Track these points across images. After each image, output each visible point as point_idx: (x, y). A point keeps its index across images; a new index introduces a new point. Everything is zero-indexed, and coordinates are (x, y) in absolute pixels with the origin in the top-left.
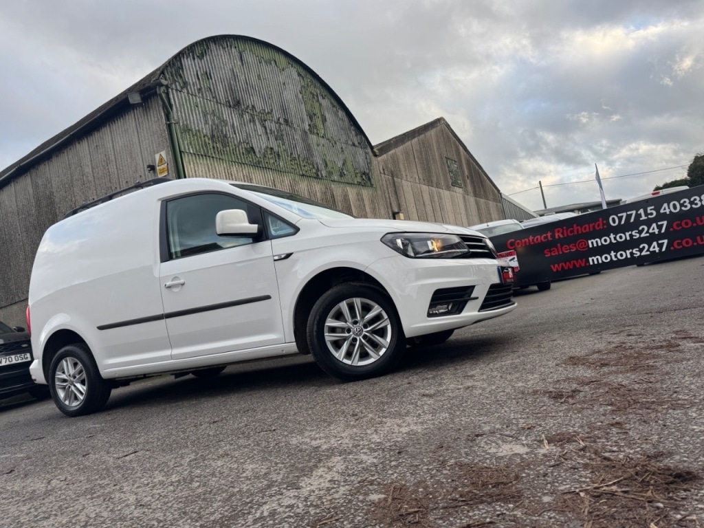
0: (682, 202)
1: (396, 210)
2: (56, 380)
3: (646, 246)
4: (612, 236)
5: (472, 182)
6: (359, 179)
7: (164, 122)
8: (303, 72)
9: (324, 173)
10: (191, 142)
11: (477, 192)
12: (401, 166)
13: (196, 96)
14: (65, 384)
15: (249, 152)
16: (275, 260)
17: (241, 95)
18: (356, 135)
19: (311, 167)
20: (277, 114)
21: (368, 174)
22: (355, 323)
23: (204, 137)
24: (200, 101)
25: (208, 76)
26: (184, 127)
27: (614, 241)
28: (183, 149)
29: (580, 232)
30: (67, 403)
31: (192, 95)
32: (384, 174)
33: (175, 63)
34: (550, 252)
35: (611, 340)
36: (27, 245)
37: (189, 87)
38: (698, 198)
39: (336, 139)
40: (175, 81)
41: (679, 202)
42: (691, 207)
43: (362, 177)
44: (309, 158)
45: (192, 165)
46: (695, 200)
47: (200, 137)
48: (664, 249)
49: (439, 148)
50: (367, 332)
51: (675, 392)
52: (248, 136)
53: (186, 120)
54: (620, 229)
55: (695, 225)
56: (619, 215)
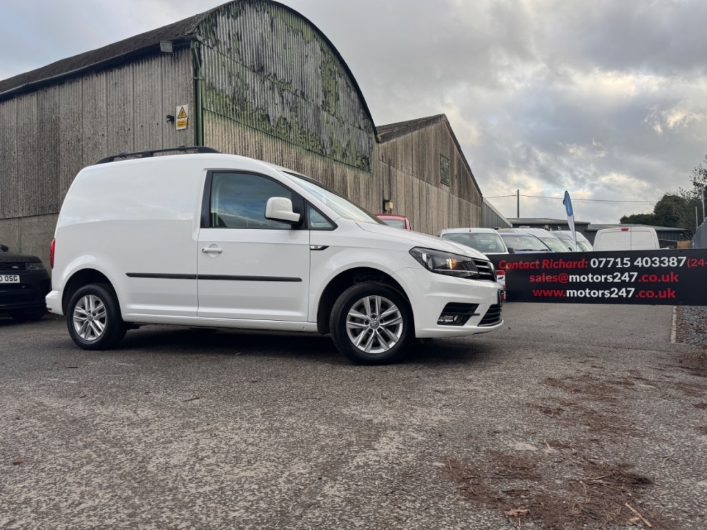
0: (653, 259)
1: (387, 198)
2: (75, 313)
3: (616, 290)
4: (590, 276)
5: (459, 182)
6: (358, 162)
7: (192, 76)
8: (326, 48)
9: (328, 152)
10: (213, 101)
11: (462, 193)
12: (399, 156)
13: (224, 55)
14: (83, 319)
15: (264, 119)
16: (311, 249)
17: (267, 62)
18: (364, 119)
19: (318, 143)
20: (295, 86)
21: (368, 159)
22: (374, 317)
23: (226, 97)
24: (228, 61)
25: (239, 37)
26: (209, 85)
27: (590, 280)
28: (205, 107)
29: (564, 267)
30: (83, 336)
31: (221, 54)
32: (383, 161)
33: (210, 19)
34: (535, 278)
35: (579, 368)
36: (22, 165)
37: (219, 46)
38: (667, 259)
39: (344, 119)
40: (207, 38)
41: (651, 259)
42: (660, 265)
43: (362, 160)
44: (317, 134)
45: (211, 124)
46: (664, 260)
47: (223, 98)
48: (630, 296)
49: (436, 144)
50: (382, 326)
51: (634, 424)
52: (266, 102)
53: (212, 78)
54: (598, 271)
55: (659, 281)
56: (600, 259)
